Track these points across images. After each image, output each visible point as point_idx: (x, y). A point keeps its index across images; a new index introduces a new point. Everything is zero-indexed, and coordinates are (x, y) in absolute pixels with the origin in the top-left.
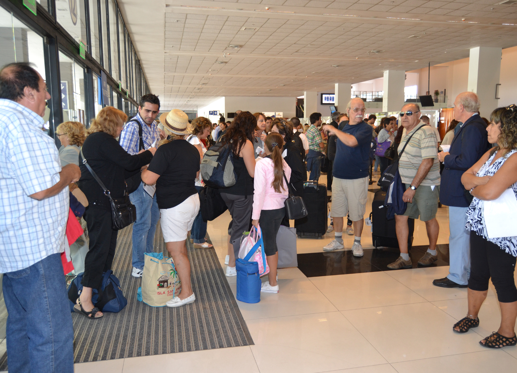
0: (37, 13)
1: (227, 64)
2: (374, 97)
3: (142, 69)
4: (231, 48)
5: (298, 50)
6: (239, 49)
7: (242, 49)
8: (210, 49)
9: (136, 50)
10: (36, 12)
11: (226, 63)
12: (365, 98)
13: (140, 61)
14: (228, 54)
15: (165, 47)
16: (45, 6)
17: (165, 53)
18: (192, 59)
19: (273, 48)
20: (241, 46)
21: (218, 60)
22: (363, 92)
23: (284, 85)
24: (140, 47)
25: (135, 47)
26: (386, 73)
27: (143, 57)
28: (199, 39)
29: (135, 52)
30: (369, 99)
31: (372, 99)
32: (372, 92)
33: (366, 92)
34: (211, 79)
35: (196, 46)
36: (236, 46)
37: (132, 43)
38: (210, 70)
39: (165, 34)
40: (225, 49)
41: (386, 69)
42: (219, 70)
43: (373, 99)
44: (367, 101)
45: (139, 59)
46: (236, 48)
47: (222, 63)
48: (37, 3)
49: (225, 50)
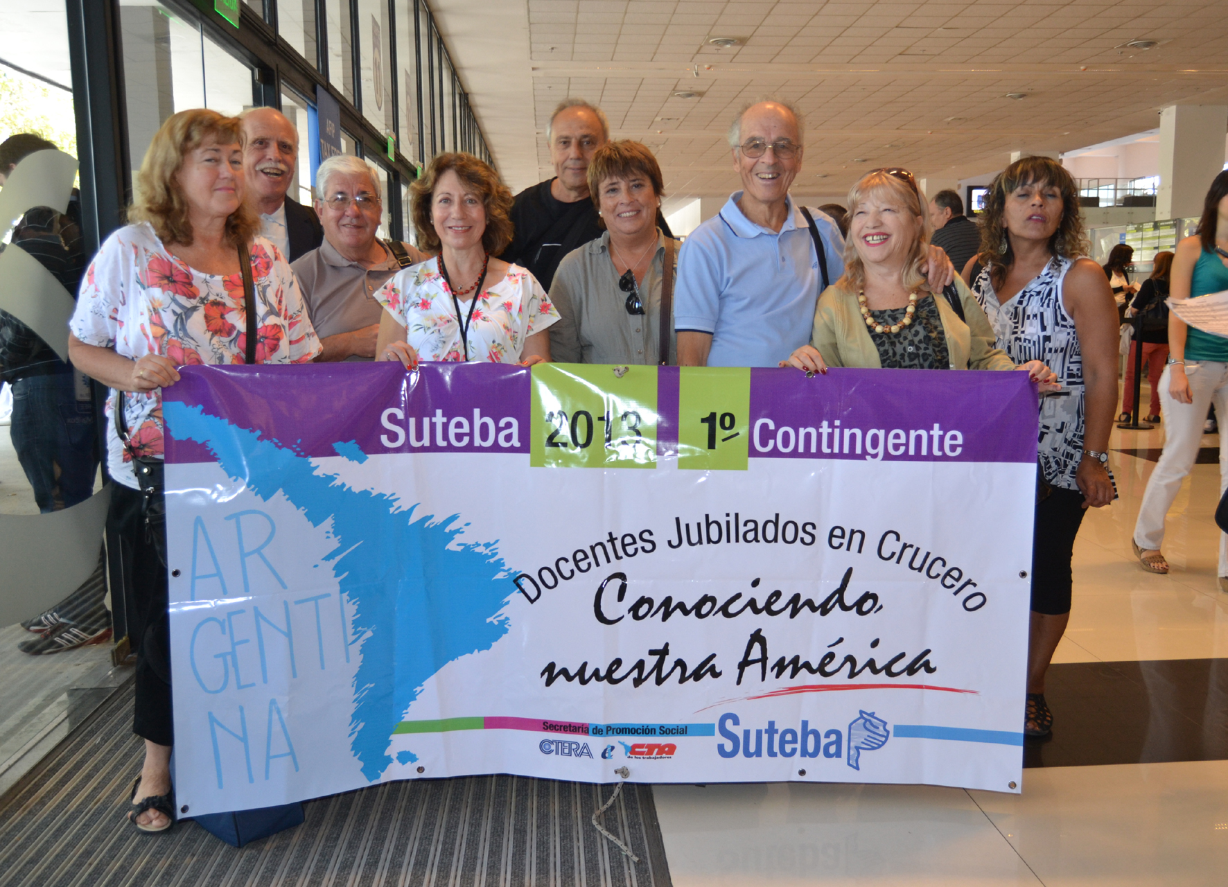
0: (241, 21)
1: (703, 99)
2: (1120, 195)
3: (479, 121)
4: (713, 48)
5: (908, 48)
6: (736, 49)
7: (745, 50)
8: (655, 54)
9: (457, 65)
10: (238, 23)
11: (701, 94)
12: (1096, 196)
13: (470, 96)
14: (706, 66)
15: (531, 52)
16: (258, 9)
17: (533, 69)
18: (607, 87)
19: (834, 43)
20: (742, 41)
21: (678, 88)
22: (1091, 179)
23: (864, 161)
24: (464, 52)
25: (453, 55)
26: (1169, 116)
27: (474, 82)
28: (623, 24)
29: (454, 69)
30: (1107, 200)
31: (1116, 200)
32: (1116, 179)
33: (1098, 179)
34: (661, 147)
35: (617, 44)
36: (727, 42)
37: (441, 41)
38: (658, 119)
39: (529, 11)
40: (697, 53)
41: (1167, 101)
42: (681, 119)
43: (1120, 201)
44: (1102, 204)
45: (467, 91)
46: (728, 46)
47: (690, 95)
48: (242, 4)
49: (698, 56)
